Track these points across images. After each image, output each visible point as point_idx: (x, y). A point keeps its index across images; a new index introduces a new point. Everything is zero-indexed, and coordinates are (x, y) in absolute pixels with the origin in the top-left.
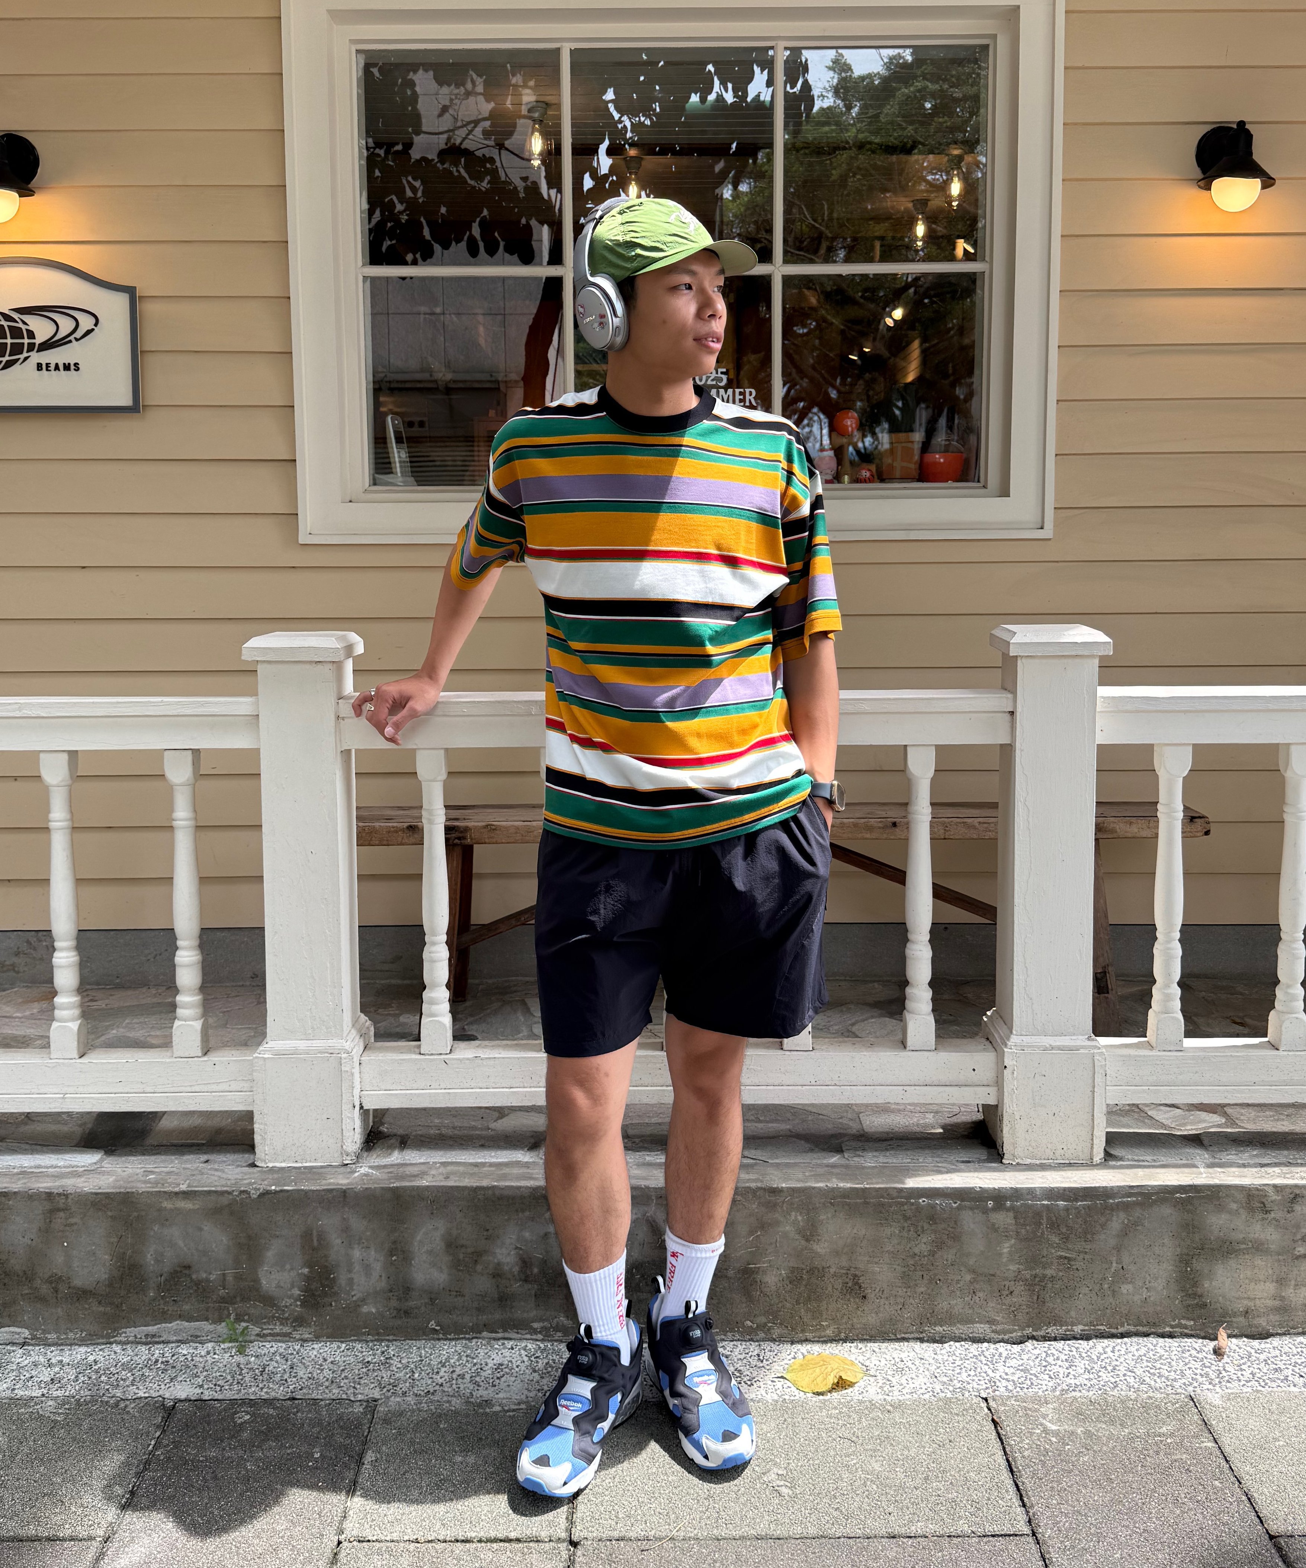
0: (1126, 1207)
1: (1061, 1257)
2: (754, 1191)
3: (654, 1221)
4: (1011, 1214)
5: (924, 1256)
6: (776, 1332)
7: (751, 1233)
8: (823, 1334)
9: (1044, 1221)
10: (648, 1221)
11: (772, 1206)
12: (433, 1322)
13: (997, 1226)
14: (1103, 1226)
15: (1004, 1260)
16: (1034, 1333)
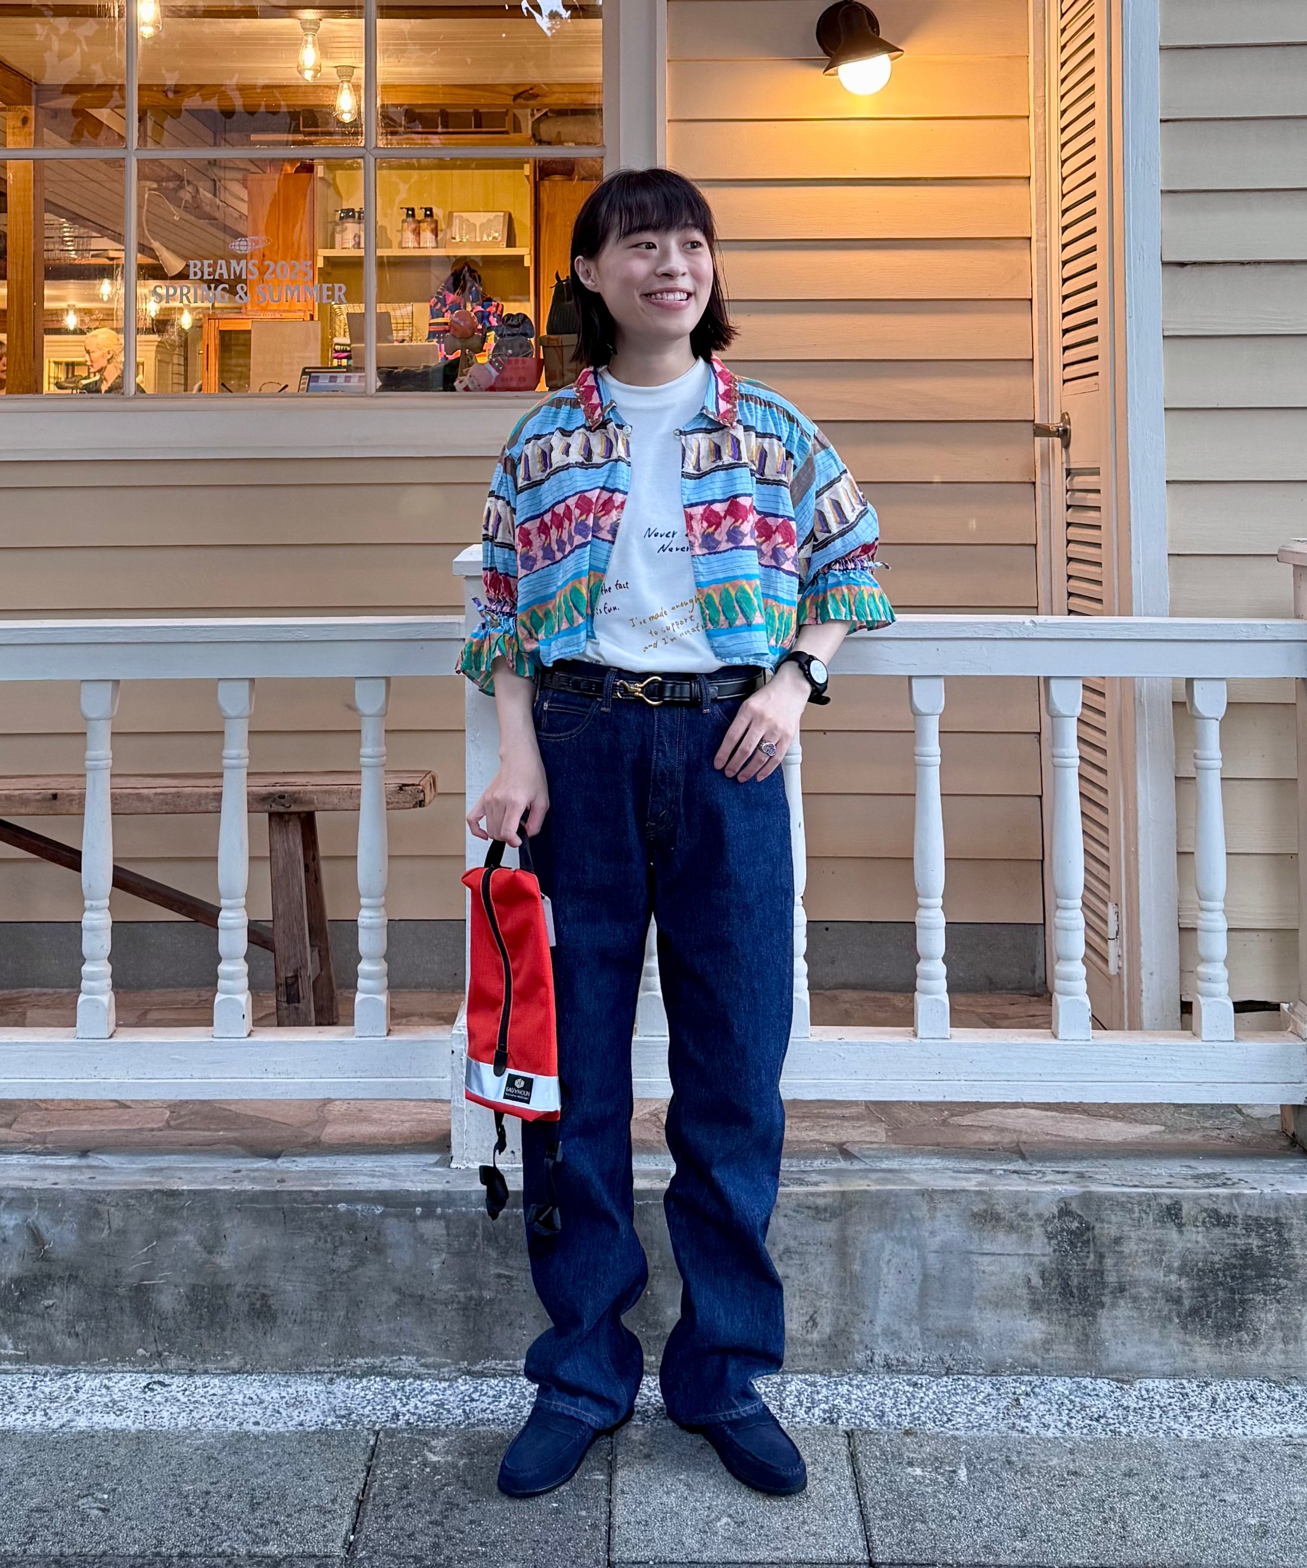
1: (499, 1276)
2: (150, 1194)
3: (36, 1228)
4: (442, 1223)
5: (346, 1272)
6: (173, 1363)
7: (147, 1242)
8: (226, 1365)
10: (28, 1227)
11: (170, 1212)
13: (425, 1237)
15: (435, 1277)
16: (471, 1368)
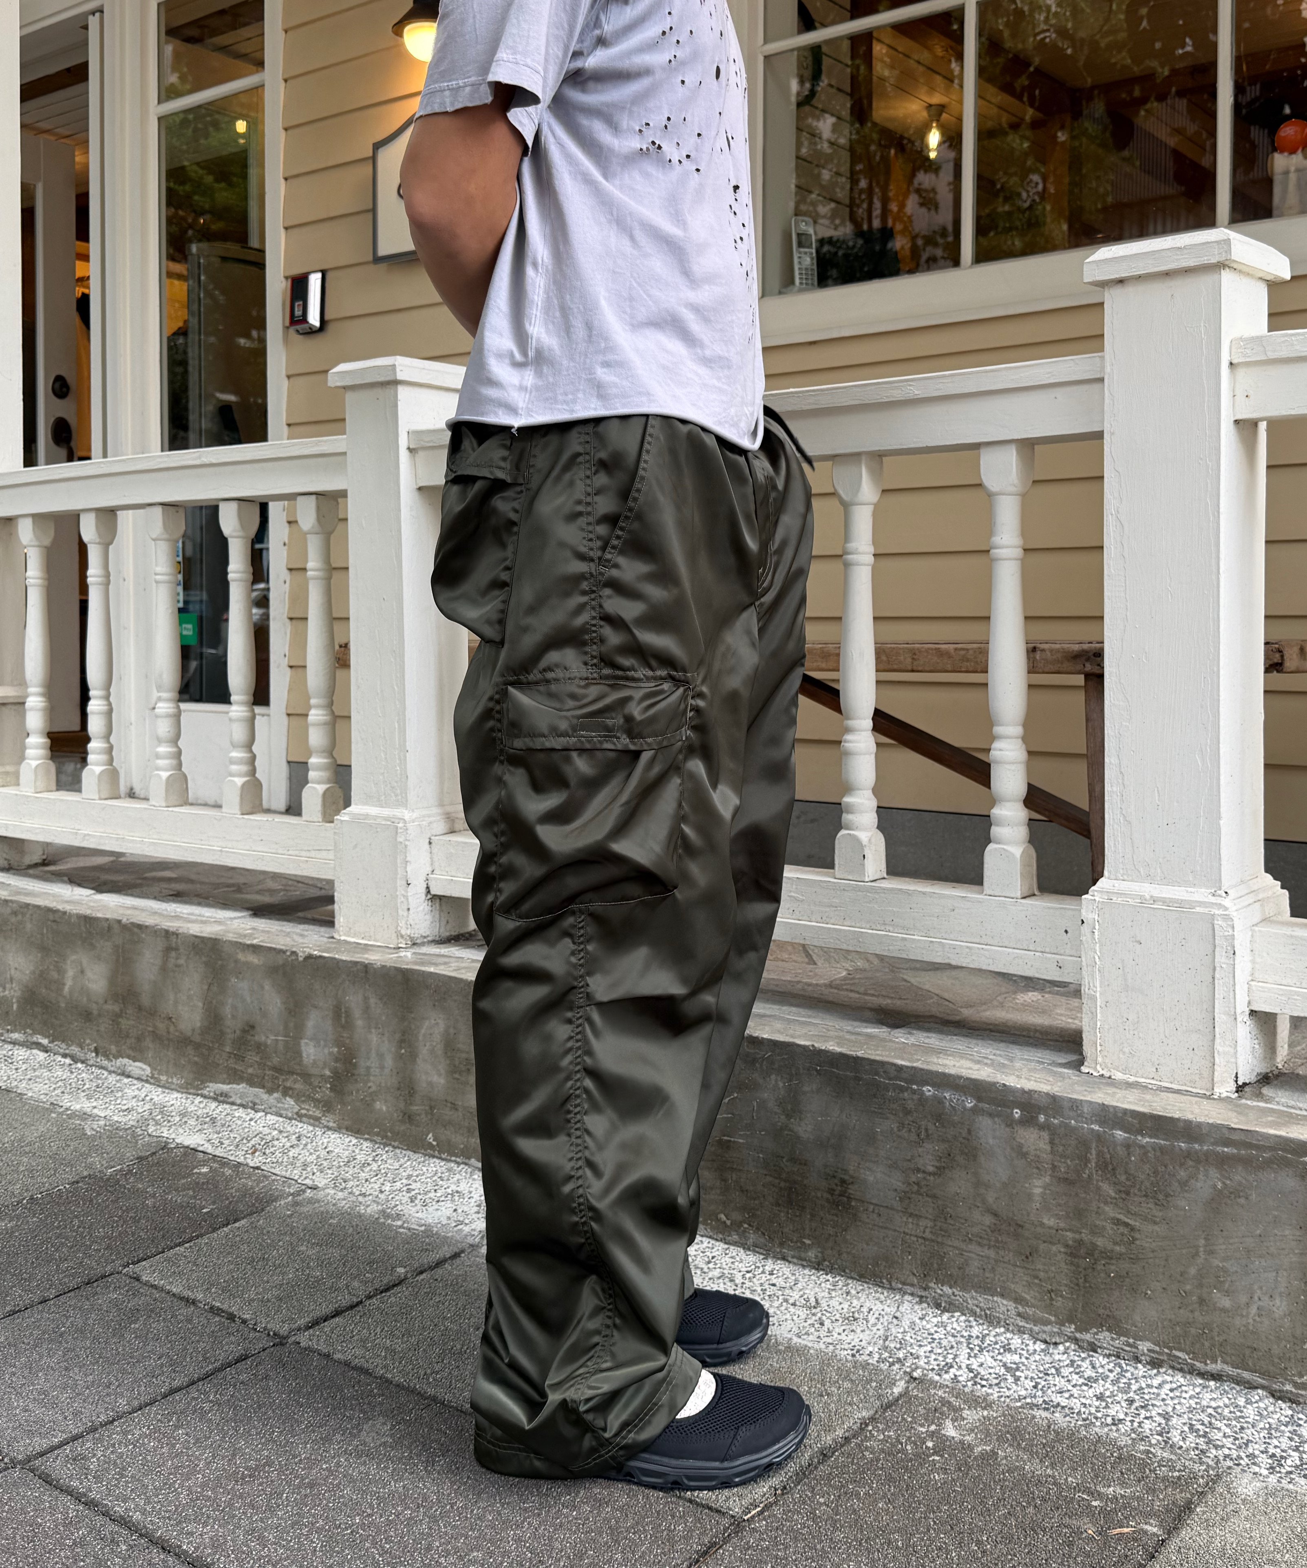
0: (1222, 1161)
1: (1118, 1222)
4: (1046, 1135)
5: (930, 1174)
6: (751, 1238)
9: (1093, 1155)
11: (750, 1063)
12: (430, 1135)
13: (1024, 1150)
14: (1183, 1184)
15: (1036, 1206)
16: (1078, 1335)
